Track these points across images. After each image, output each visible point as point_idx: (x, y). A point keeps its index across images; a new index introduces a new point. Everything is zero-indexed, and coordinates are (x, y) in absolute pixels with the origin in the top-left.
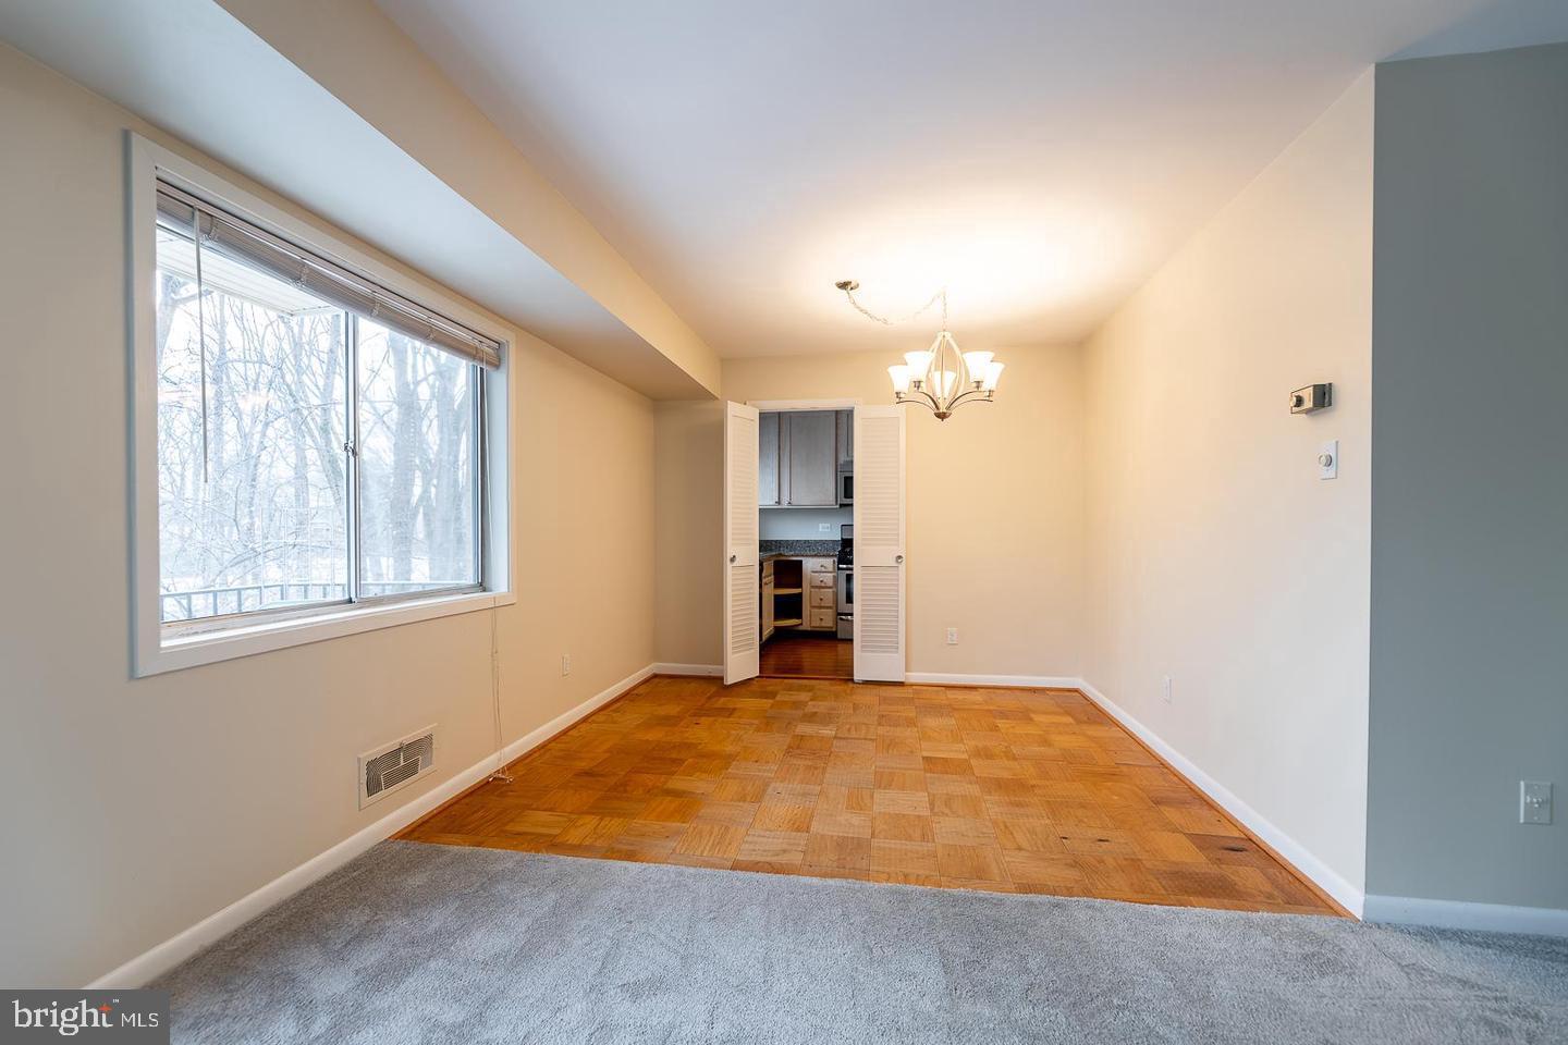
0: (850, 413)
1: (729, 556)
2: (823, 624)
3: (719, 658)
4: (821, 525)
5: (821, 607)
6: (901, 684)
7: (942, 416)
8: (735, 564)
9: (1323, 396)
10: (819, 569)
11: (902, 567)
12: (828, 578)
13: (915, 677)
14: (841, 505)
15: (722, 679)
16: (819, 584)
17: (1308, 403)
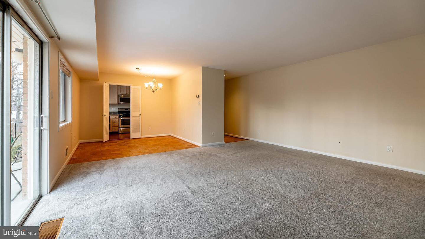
0: (129, 87)
1: (104, 115)
2: (116, 130)
3: (102, 137)
4: (113, 108)
5: (115, 127)
6: (140, 138)
7: (154, 92)
8: (105, 117)
9: (199, 96)
10: (114, 118)
11: (141, 116)
12: (117, 120)
13: (143, 136)
14: (119, 104)
15: (102, 141)
16: (114, 121)
17: (197, 97)
